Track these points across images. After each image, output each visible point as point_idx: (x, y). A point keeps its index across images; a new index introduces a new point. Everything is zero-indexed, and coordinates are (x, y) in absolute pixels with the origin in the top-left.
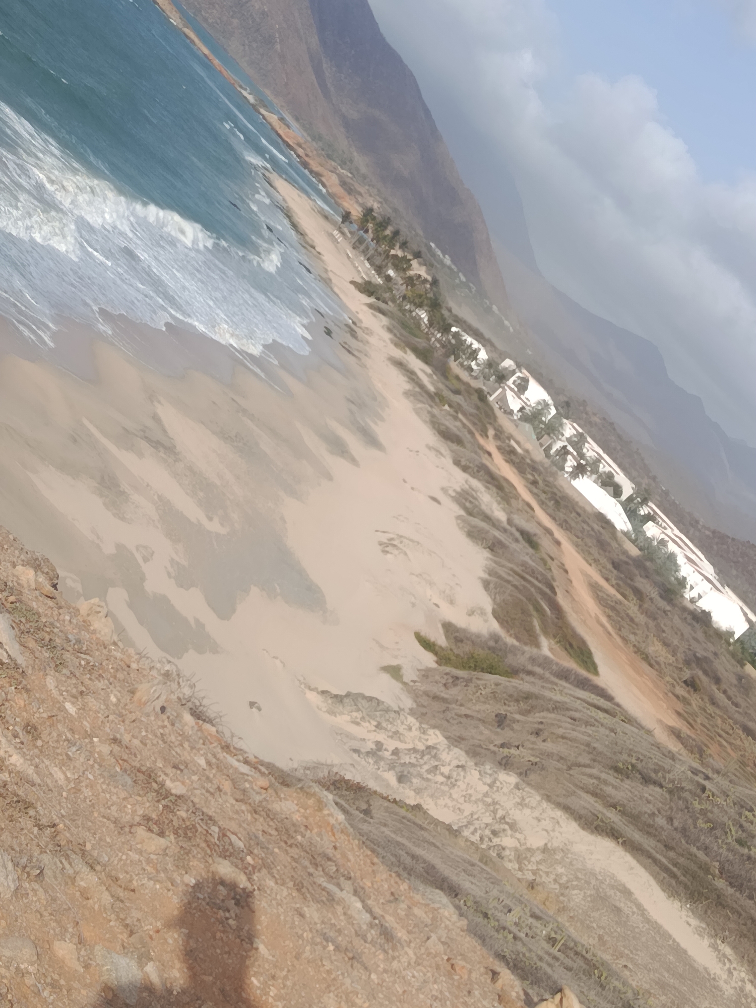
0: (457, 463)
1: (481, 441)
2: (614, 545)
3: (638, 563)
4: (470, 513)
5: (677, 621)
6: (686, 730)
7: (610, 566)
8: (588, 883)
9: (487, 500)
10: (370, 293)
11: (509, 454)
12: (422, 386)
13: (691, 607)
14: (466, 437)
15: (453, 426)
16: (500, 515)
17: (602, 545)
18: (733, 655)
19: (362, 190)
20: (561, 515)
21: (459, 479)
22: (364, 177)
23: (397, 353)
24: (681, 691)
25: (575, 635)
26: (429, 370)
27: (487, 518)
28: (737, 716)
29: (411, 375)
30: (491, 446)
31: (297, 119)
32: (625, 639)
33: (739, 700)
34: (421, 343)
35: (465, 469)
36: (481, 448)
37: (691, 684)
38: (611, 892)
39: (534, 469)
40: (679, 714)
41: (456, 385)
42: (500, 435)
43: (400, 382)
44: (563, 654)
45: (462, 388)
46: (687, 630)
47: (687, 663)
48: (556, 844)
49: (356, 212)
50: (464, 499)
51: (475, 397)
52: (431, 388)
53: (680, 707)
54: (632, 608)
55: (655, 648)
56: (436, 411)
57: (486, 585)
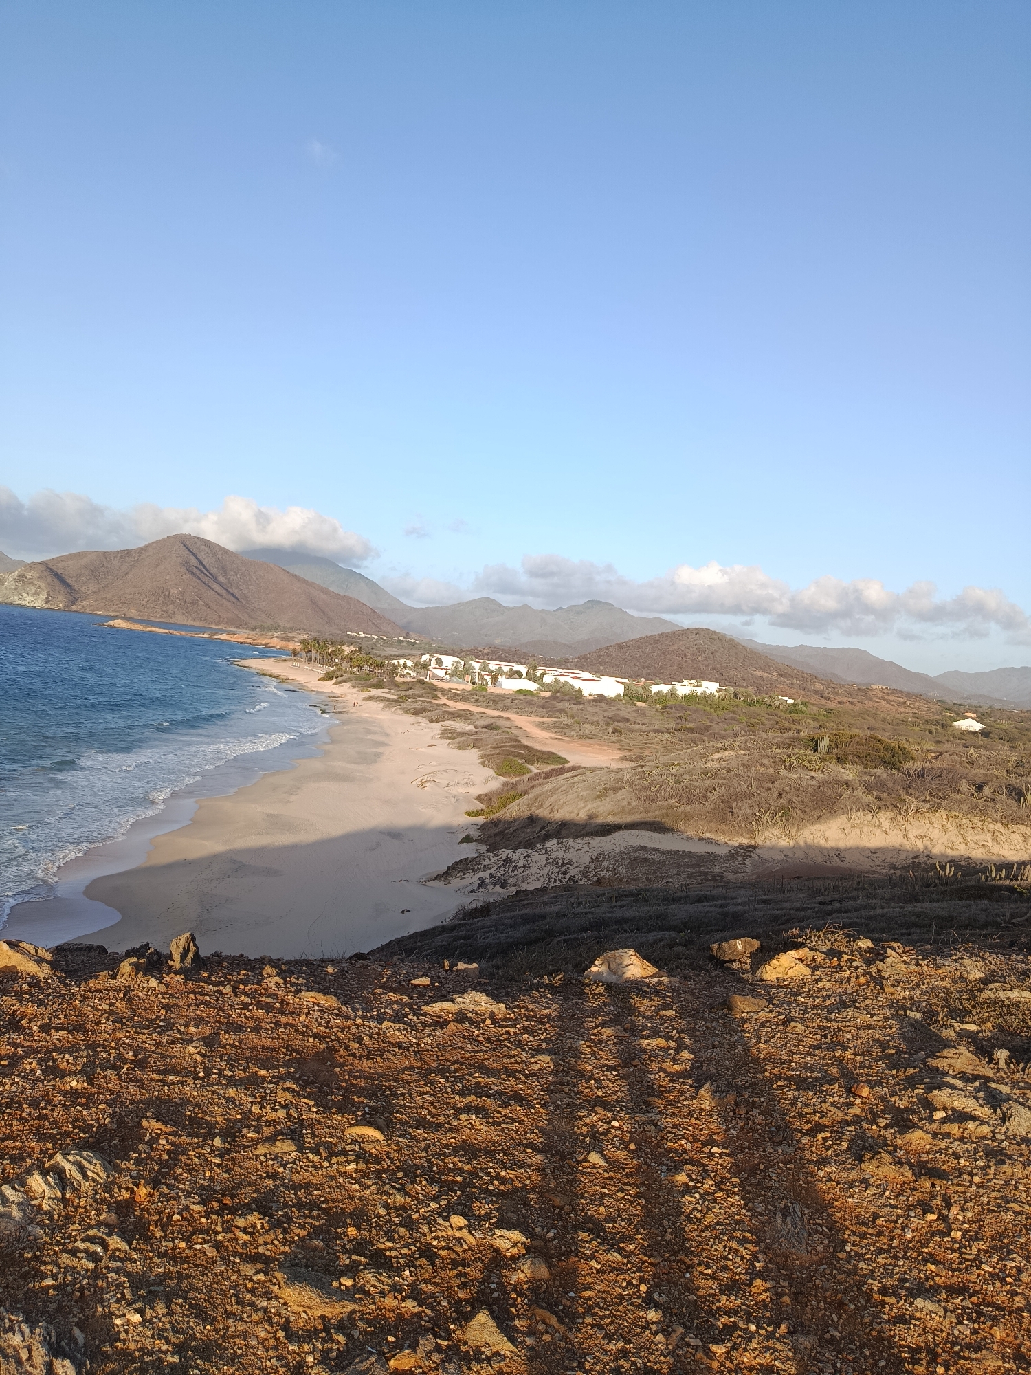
0: (431, 721)
1: (437, 702)
2: (536, 699)
3: (553, 698)
4: (453, 738)
5: (589, 709)
6: (627, 753)
7: (540, 710)
8: (623, 859)
9: (459, 726)
10: (332, 678)
11: (455, 697)
12: (389, 700)
13: (591, 698)
14: (428, 706)
15: (417, 705)
16: (469, 728)
17: (530, 703)
18: (627, 703)
19: (293, 635)
20: (499, 705)
21: (438, 727)
22: (292, 629)
23: (366, 694)
24: (613, 739)
25: (543, 753)
26: (387, 690)
27: (463, 734)
28: (647, 729)
29: (379, 699)
30: (444, 700)
31: (238, 628)
32: (571, 737)
33: (644, 721)
34: (374, 681)
35: (437, 721)
36: (438, 705)
37: (615, 731)
38: (637, 854)
39: (472, 695)
40: (620, 749)
41: (406, 687)
42: (443, 692)
43: (378, 706)
44: (545, 765)
45: (410, 686)
46: (596, 710)
47: (607, 724)
48: (596, 853)
49: (298, 646)
50: (447, 734)
51: (418, 685)
52: (395, 697)
53: (618, 746)
54: (565, 720)
55: (589, 729)
56: (404, 706)
57: (483, 764)
